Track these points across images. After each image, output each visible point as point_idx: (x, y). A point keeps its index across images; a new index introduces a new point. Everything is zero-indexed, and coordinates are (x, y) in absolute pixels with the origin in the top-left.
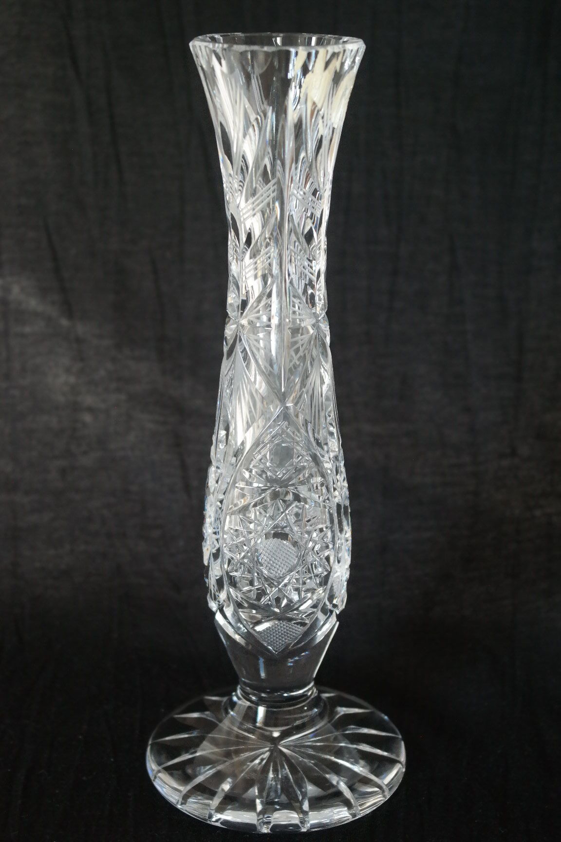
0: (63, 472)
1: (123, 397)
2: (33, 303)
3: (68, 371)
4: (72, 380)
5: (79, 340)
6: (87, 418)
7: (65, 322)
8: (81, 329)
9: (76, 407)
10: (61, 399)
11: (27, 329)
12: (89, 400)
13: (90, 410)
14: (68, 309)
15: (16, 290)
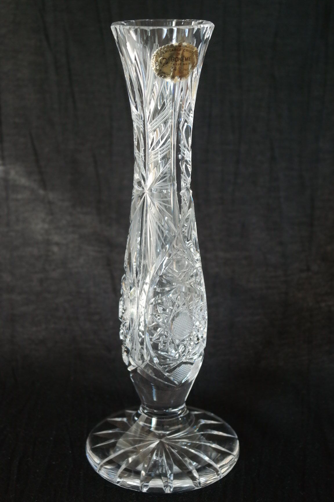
0: (41, 281)
1: (76, 236)
2: (23, 181)
3: (44, 221)
4: (46, 226)
5: (50, 203)
6: (55, 249)
7: (42, 192)
8: (51, 196)
9: (48, 243)
10: (40, 238)
11: (20, 196)
12: (56, 238)
13: (57, 244)
14: (44, 184)
15: (13, 173)
